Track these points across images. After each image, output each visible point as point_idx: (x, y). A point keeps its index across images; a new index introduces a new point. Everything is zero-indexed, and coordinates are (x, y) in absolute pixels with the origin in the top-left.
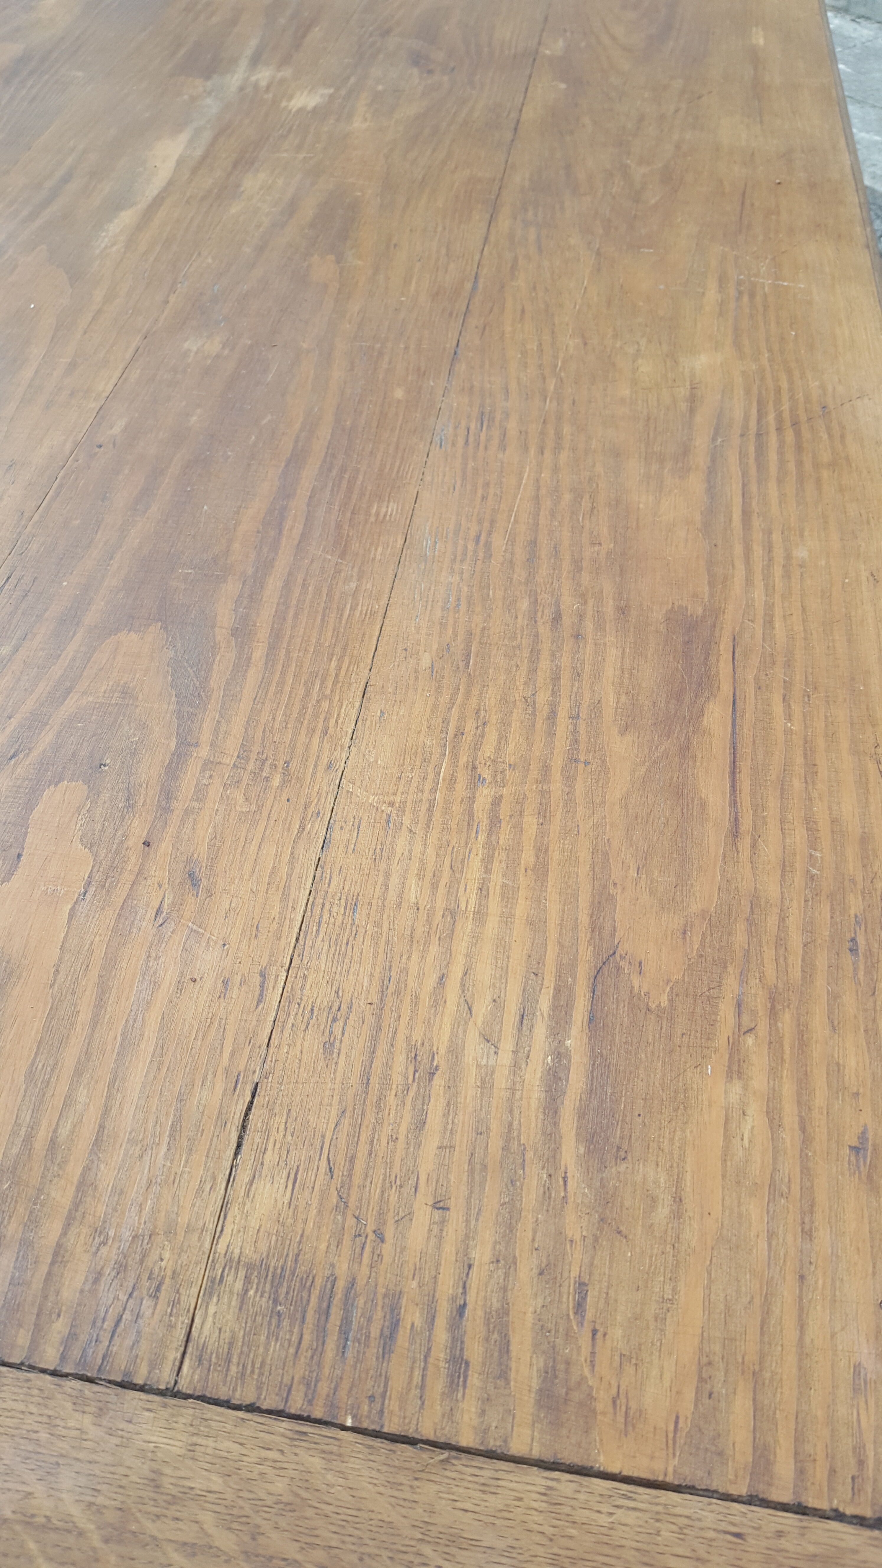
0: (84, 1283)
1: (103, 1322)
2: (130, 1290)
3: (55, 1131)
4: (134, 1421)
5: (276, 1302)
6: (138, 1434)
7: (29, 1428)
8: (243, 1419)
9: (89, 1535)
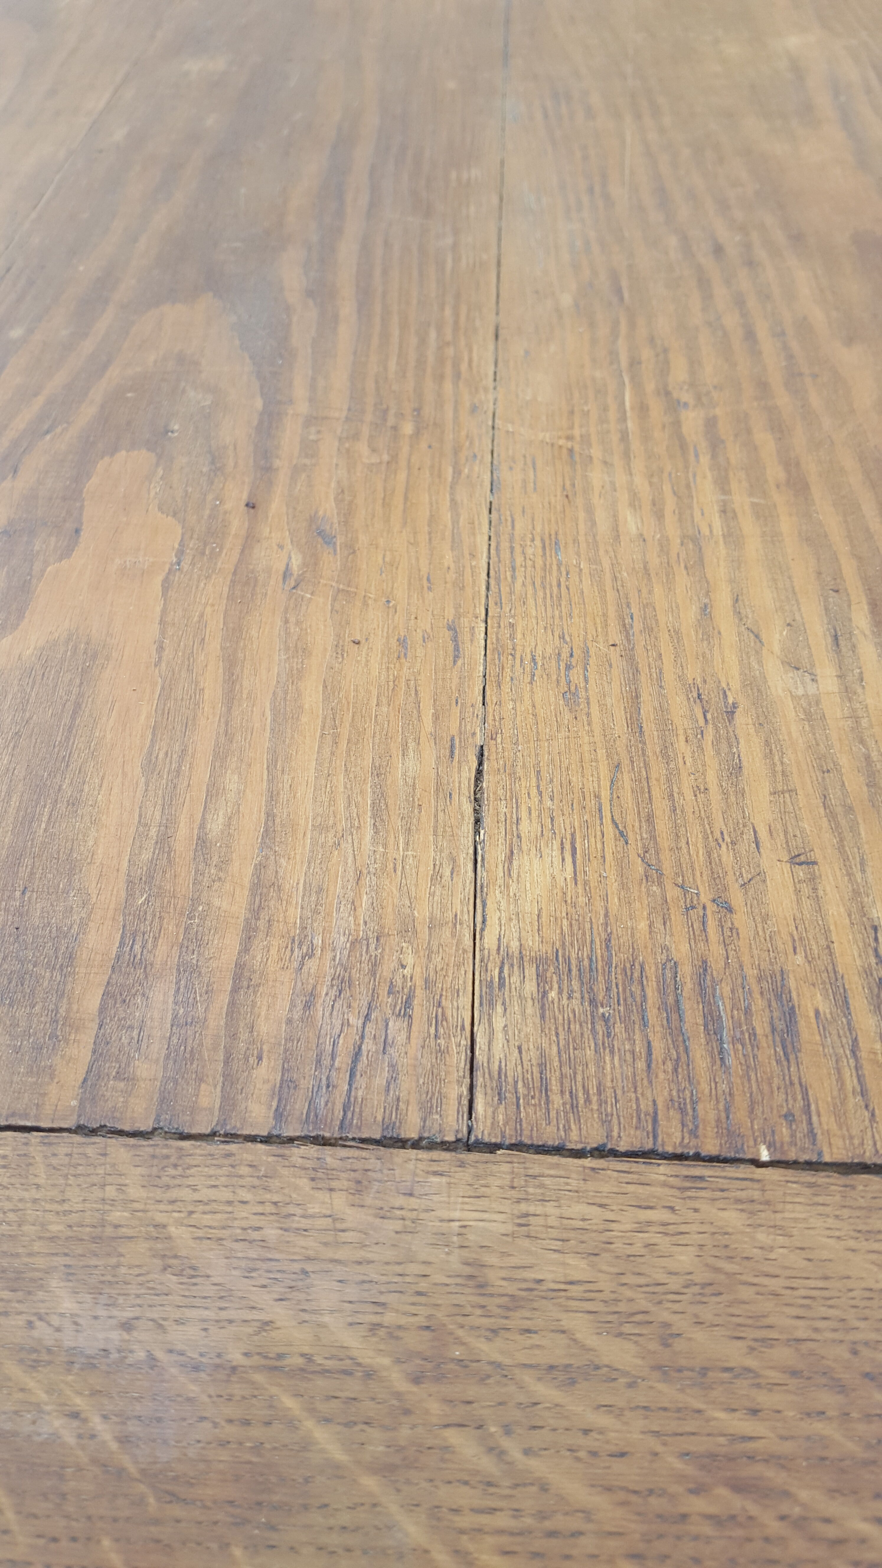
0: (290, 1010)
1: (333, 1058)
2: (364, 1011)
3: (202, 826)
4: (416, 1193)
5: (593, 1002)
6: (427, 1211)
7: (244, 1224)
8: (593, 1169)
9: (385, 1374)
